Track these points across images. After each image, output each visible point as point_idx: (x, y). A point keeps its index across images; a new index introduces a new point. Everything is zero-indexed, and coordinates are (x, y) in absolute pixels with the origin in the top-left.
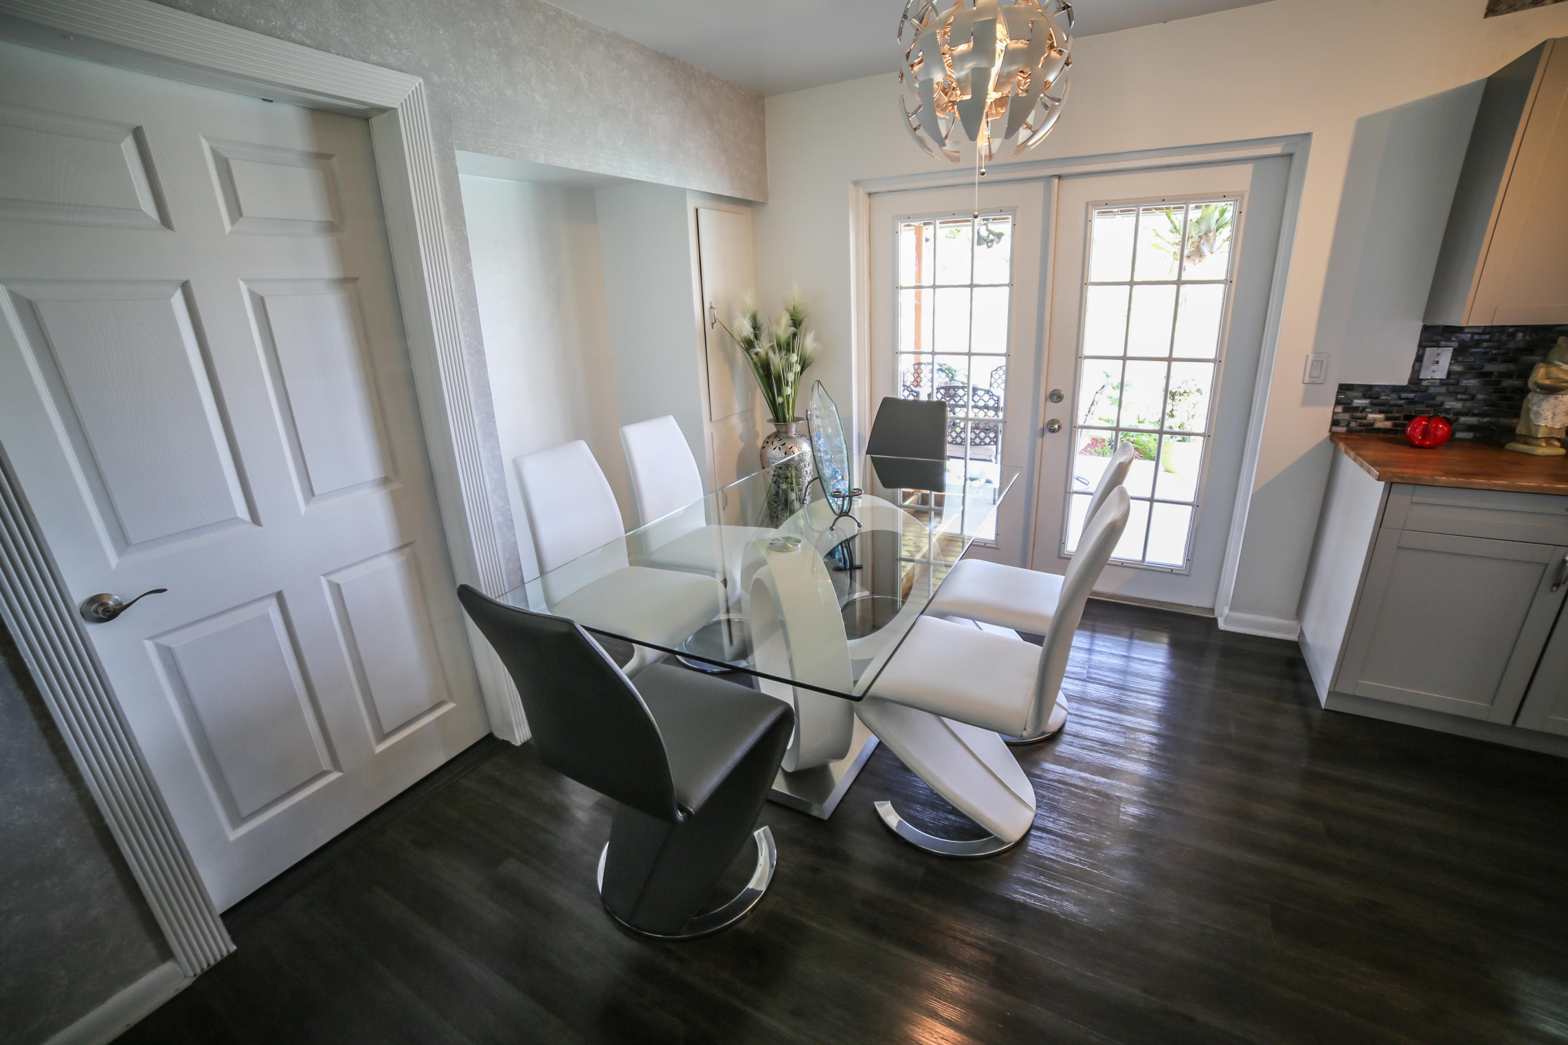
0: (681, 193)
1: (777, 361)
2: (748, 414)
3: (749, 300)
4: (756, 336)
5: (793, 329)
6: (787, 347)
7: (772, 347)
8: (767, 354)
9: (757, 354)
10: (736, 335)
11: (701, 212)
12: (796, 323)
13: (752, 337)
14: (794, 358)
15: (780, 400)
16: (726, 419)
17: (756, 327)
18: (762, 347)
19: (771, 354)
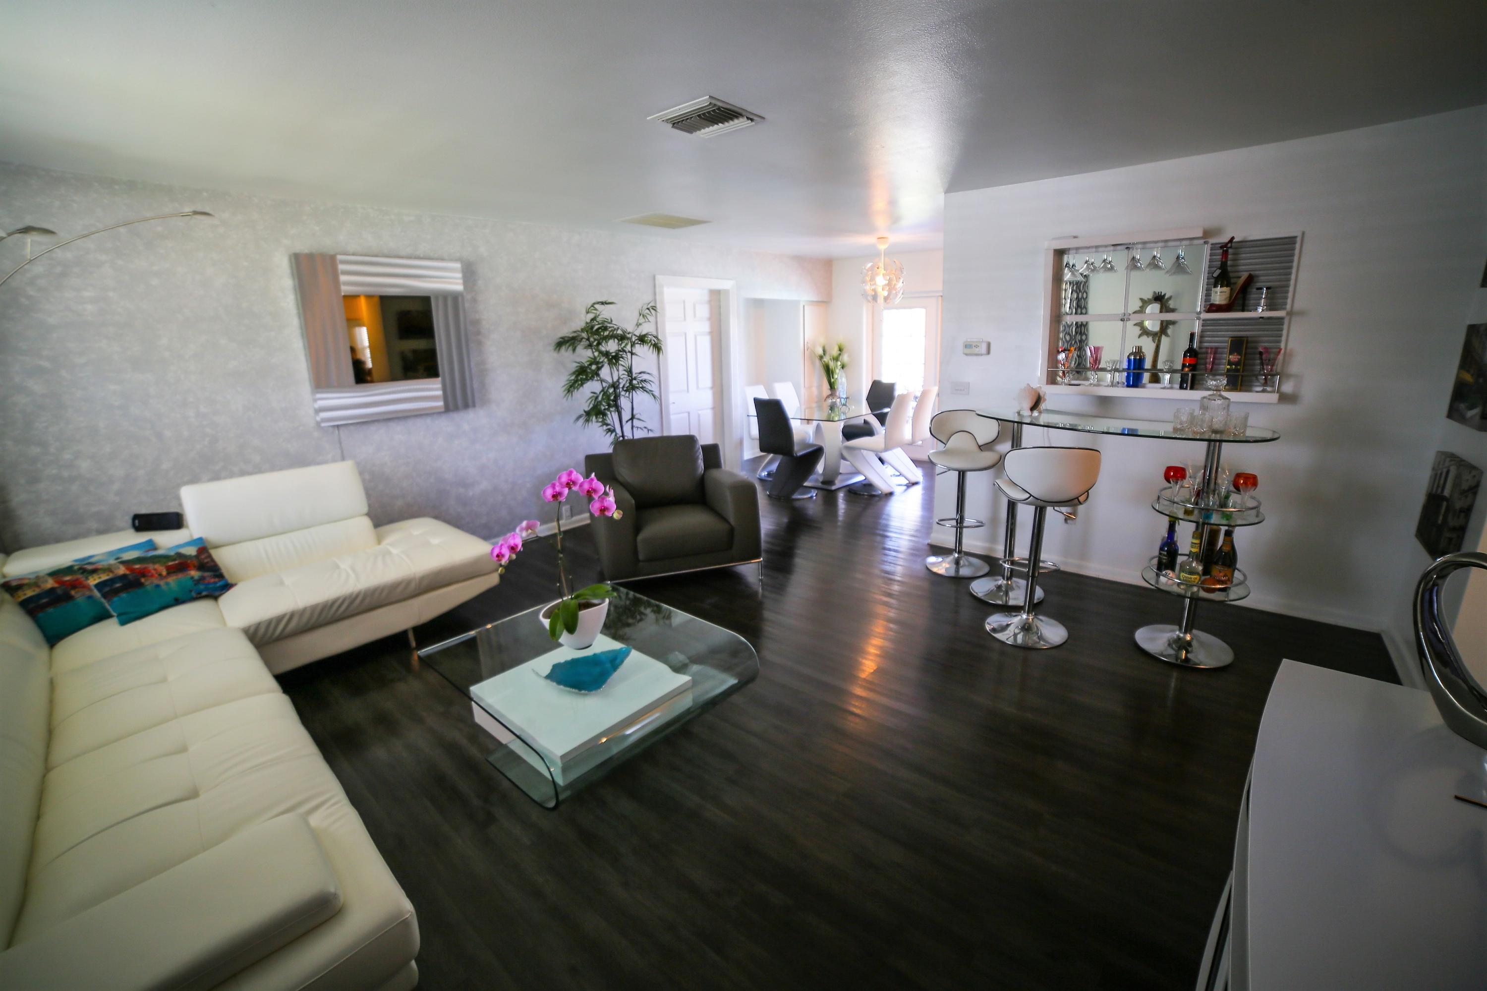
0: (797, 303)
1: (832, 364)
2: (820, 386)
3: (822, 340)
4: (824, 354)
5: (839, 352)
6: (836, 359)
7: (831, 359)
8: (828, 362)
9: (824, 361)
10: (816, 354)
11: (805, 307)
12: (840, 350)
13: (823, 354)
14: (839, 363)
15: (832, 380)
16: (810, 387)
17: (824, 351)
18: (826, 359)
19: (830, 361)
